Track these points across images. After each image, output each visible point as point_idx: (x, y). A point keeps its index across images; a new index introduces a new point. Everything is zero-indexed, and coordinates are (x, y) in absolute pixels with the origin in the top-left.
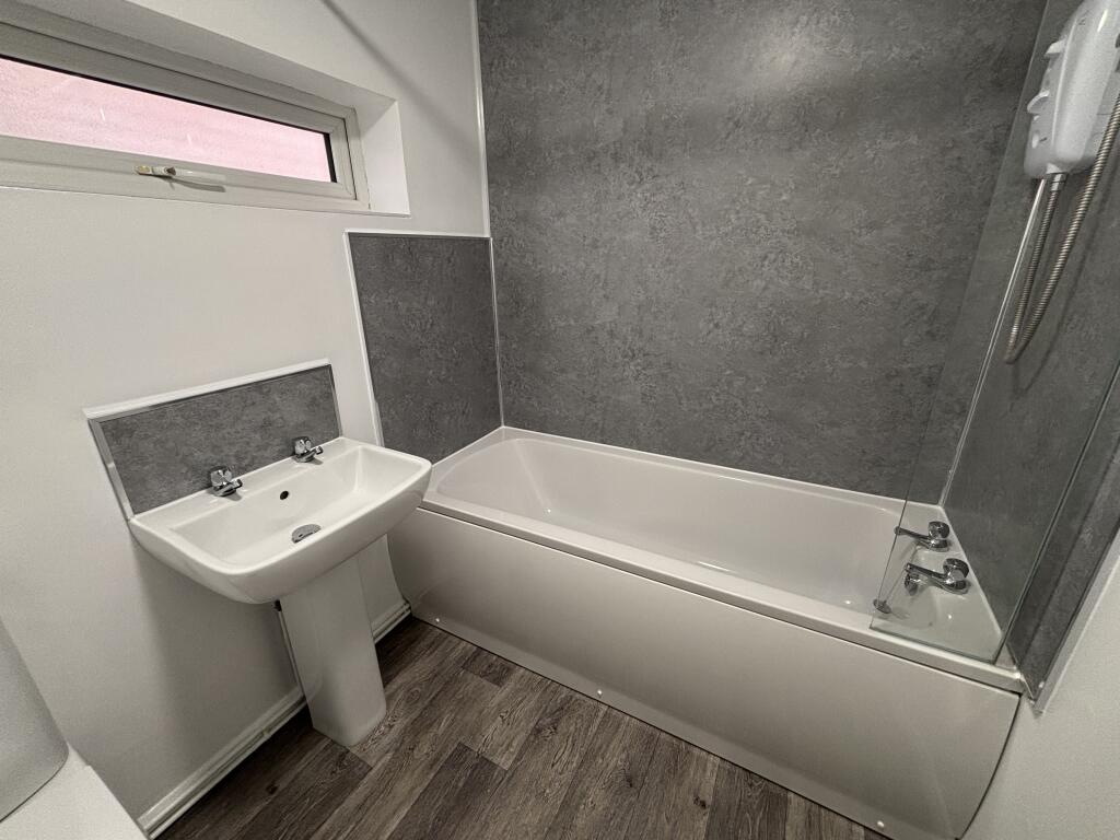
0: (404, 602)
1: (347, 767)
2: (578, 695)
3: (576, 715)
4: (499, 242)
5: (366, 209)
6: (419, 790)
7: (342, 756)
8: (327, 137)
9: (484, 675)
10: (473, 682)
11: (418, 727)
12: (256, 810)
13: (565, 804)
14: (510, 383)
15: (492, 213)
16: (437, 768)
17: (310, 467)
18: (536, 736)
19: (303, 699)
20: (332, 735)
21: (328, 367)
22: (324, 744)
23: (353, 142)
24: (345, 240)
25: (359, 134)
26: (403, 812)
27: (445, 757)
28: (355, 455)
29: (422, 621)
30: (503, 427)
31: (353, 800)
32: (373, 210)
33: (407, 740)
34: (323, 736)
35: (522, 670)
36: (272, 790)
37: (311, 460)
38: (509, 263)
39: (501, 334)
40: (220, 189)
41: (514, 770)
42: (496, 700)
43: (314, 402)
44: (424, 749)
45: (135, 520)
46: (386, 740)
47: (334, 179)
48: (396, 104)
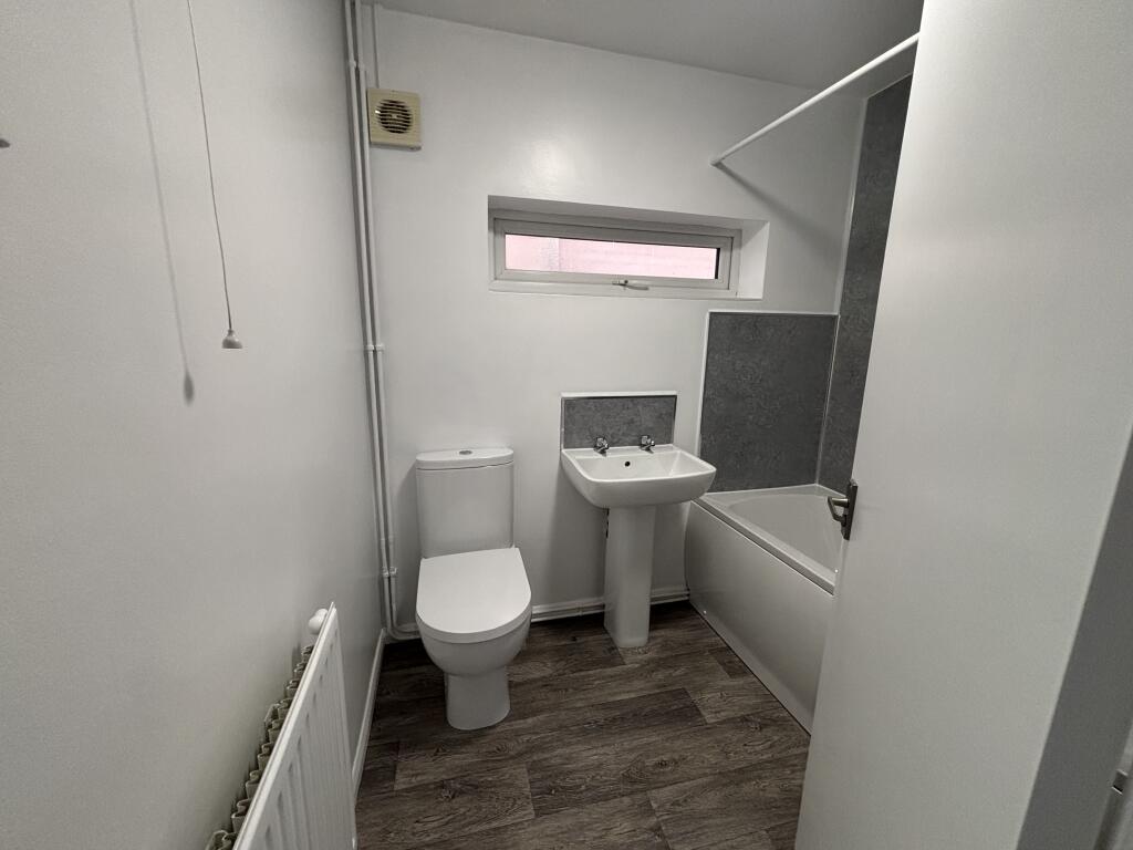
0: (685, 587)
1: (612, 655)
2: (795, 723)
3: (785, 733)
4: (846, 318)
5: (734, 297)
6: (645, 693)
7: (613, 649)
8: (719, 250)
9: (723, 664)
10: (712, 662)
11: (660, 664)
12: (563, 643)
13: (741, 771)
14: (831, 444)
15: (844, 295)
16: (663, 690)
17: (647, 453)
18: (742, 721)
19: (603, 606)
20: (611, 634)
21: (675, 397)
22: (606, 636)
23: (734, 252)
24: (708, 316)
25: (740, 246)
26: (633, 695)
27: (669, 688)
28: (675, 455)
29: (695, 609)
30: (817, 485)
31: (609, 671)
32: (739, 296)
33: (652, 665)
34: (606, 632)
35: (755, 679)
36: (574, 639)
37: (648, 450)
38: (852, 338)
39: (832, 398)
40: (646, 289)
41: (713, 727)
42: (724, 683)
43: (660, 416)
44: (660, 676)
45: (563, 451)
46: (640, 657)
47: (716, 277)
48: (769, 224)
